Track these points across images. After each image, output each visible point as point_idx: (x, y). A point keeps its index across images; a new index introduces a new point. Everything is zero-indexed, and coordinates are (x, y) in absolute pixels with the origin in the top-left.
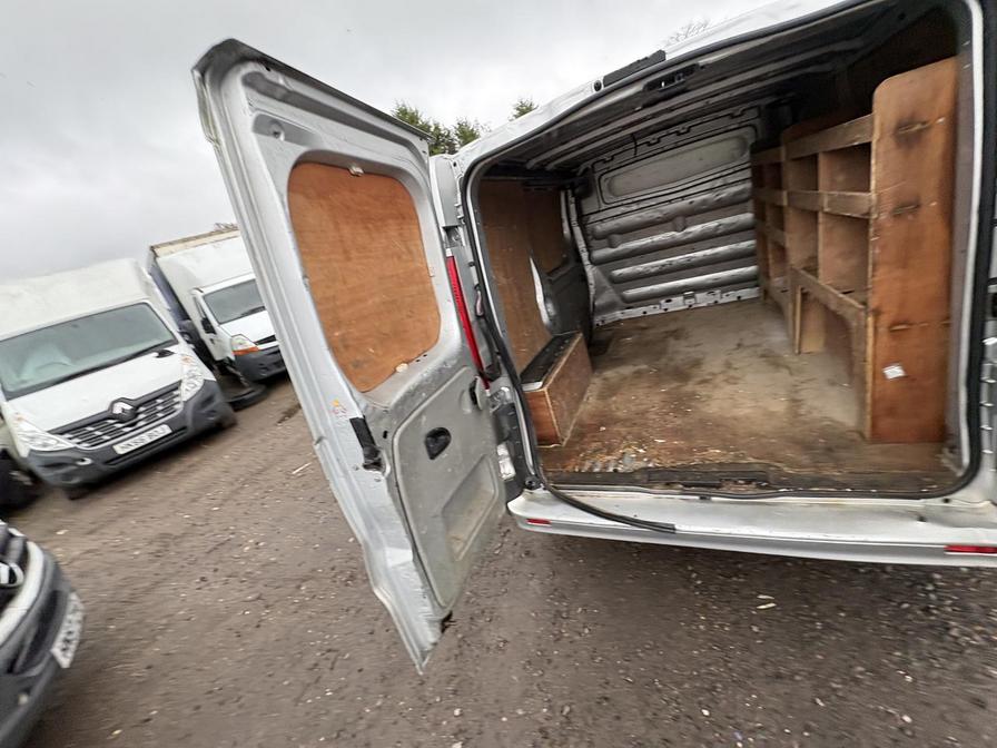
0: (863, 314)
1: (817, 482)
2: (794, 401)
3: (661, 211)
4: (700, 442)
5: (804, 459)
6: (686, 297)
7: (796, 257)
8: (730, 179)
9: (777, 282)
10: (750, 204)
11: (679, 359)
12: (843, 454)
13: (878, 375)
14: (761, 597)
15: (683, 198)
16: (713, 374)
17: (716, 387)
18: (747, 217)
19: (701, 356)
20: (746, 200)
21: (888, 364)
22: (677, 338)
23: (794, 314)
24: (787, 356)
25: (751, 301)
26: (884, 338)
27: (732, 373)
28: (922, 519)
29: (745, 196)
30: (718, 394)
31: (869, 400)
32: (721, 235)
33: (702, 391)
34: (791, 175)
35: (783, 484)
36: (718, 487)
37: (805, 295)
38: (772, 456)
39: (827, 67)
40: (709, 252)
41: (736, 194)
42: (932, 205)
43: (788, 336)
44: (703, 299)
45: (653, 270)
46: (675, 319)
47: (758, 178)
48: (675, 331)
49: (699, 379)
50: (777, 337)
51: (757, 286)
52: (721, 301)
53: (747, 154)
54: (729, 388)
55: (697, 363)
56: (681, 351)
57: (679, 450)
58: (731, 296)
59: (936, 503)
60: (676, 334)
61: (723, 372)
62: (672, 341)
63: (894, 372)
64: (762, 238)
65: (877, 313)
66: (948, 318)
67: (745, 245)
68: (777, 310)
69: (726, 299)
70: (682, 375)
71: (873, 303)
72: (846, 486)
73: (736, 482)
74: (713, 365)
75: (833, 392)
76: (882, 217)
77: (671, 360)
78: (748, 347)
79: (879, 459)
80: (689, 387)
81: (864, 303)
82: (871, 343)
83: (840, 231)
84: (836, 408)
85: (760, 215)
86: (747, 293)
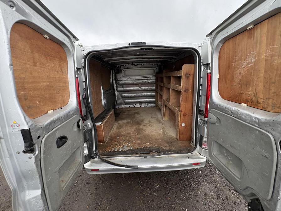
0: (178, 111)
1: (170, 151)
2: (164, 131)
3: (136, 82)
4: (144, 141)
5: (167, 145)
6: (140, 104)
7: (165, 98)
8: (151, 78)
9: (160, 103)
10: (155, 85)
11: (138, 119)
12: (174, 143)
13: (181, 125)
14: (156, 184)
15: (141, 80)
16: (146, 124)
17: (147, 127)
18: (154, 88)
19: (143, 119)
20: (154, 84)
21: (182, 123)
22: (138, 114)
23: (163, 111)
24: (162, 121)
25: (153, 107)
26: (182, 117)
27: (150, 124)
28: (189, 158)
29: (154, 83)
30: (147, 129)
31: (179, 131)
32: (149, 90)
33: (144, 128)
34: (165, 80)
35: (163, 152)
36: (149, 154)
37: (166, 106)
38: (160, 144)
39: (171, 61)
40: (146, 94)
41: (152, 82)
42: (190, 91)
43: (162, 116)
44: (143, 105)
45: (132, 96)
46: (137, 109)
47: (157, 79)
48: (137, 112)
49: (143, 125)
50: (159, 116)
51: (155, 104)
52: (147, 106)
53: (155, 74)
54: (150, 127)
55: (143, 121)
56: (138, 117)
57: (139, 144)
58: (149, 105)
59: (190, 154)
60: (137, 113)
61: (149, 123)
62: (136, 115)
63: (183, 125)
64: (157, 93)
65: (181, 111)
66: (192, 114)
67: (153, 94)
68: (160, 109)
69: (148, 106)
70: (139, 123)
71: (181, 109)
72: (175, 151)
73: (153, 152)
74: (146, 122)
75: (171, 129)
76: (183, 91)
77: (136, 119)
78: (153, 118)
79: (180, 144)
80: (141, 127)
81: (179, 109)
82: (180, 118)
83: (174, 93)
84: (172, 133)
85: (157, 87)
86: (153, 105)
